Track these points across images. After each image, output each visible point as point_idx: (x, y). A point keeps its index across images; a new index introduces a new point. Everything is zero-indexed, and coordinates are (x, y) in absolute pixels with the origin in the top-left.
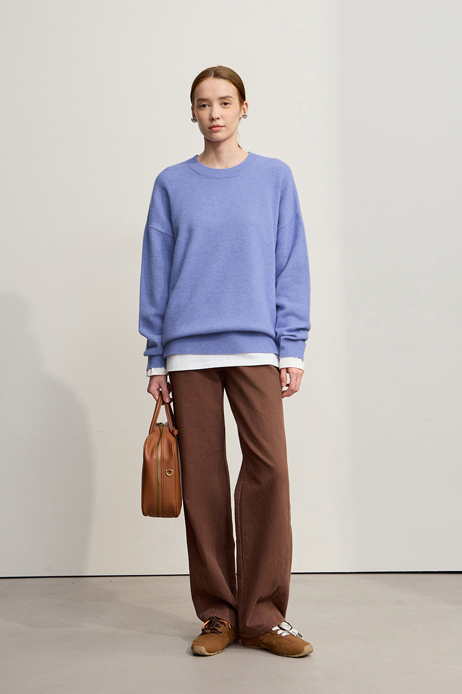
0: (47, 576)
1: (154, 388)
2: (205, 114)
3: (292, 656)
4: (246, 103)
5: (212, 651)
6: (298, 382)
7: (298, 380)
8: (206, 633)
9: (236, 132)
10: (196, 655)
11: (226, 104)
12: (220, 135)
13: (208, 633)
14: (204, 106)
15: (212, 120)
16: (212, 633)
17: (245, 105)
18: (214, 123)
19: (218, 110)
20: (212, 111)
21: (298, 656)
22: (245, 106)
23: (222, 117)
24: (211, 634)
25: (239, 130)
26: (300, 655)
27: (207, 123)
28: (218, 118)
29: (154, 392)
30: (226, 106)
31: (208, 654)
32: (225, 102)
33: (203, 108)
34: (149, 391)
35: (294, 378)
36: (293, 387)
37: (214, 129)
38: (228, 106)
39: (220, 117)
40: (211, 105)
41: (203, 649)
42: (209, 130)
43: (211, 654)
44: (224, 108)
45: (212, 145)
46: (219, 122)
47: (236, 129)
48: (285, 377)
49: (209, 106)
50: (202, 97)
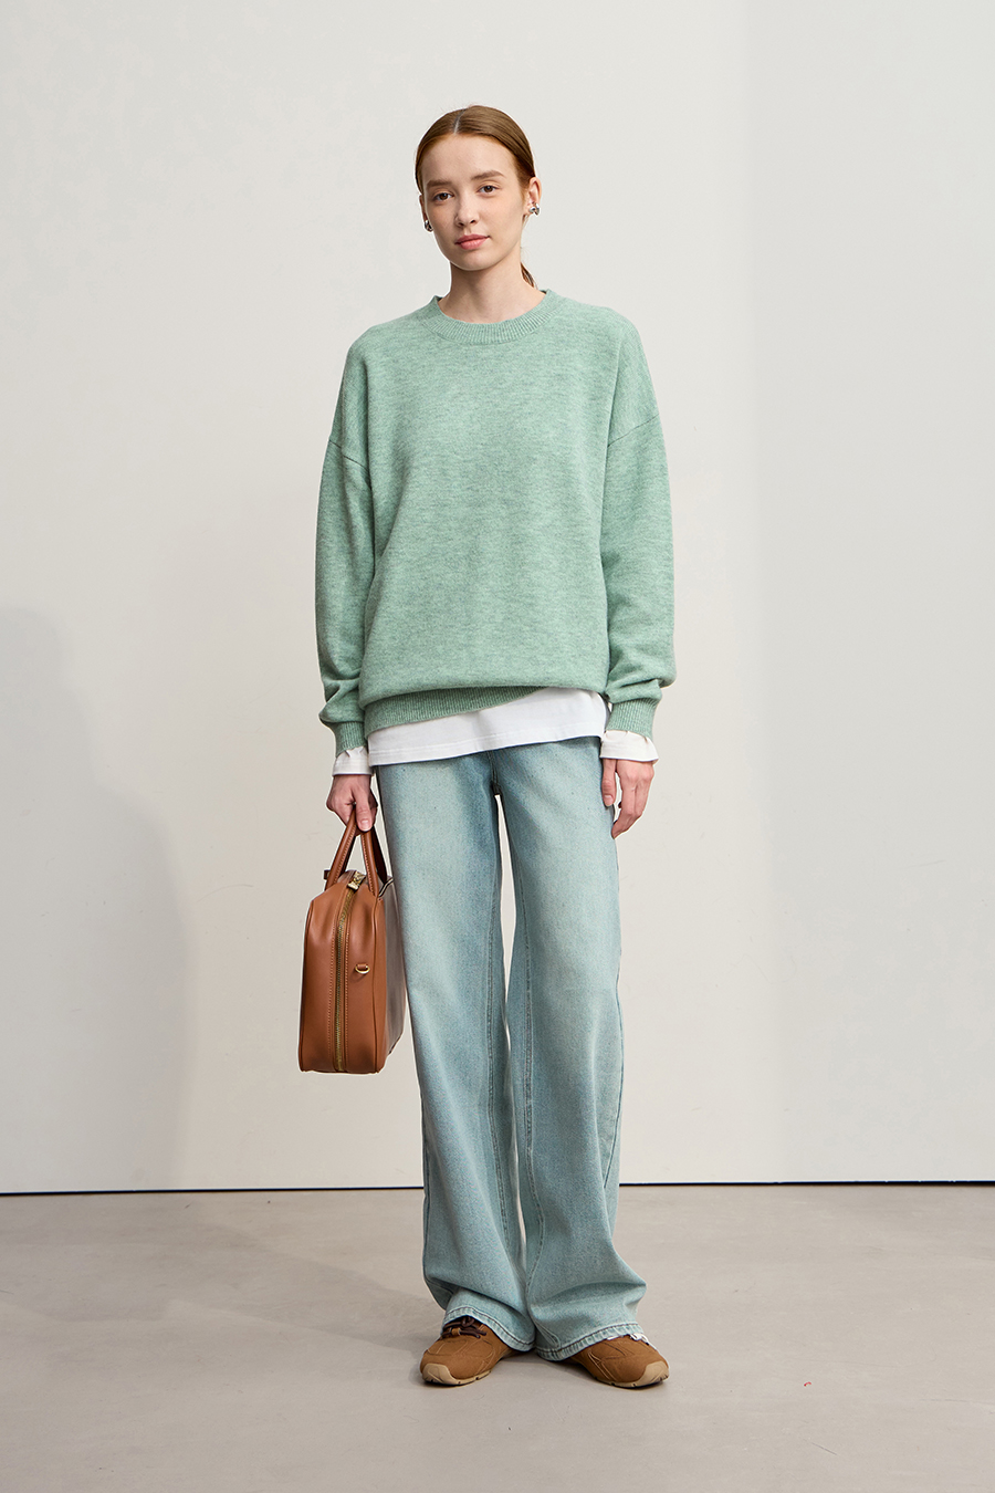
0: (134, 1189)
1: (343, 800)
2: (445, 212)
3: (621, 1385)
4: (536, 183)
5: (464, 1376)
6: (641, 797)
7: (640, 792)
8: (451, 1336)
9: (517, 247)
10: (431, 1383)
11: (489, 189)
12: (482, 257)
13: (456, 1335)
14: (443, 196)
15: (461, 226)
16: (465, 1334)
17: (535, 187)
18: (466, 233)
19: (471, 205)
20: (459, 207)
21: (632, 1385)
22: (533, 189)
23: (481, 216)
24: (463, 1337)
25: (523, 242)
26: (637, 1384)
27: (451, 232)
28: (473, 222)
29: (341, 807)
30: (491, 194)
31: (457, 1382)
32: (485, 185)
33: (439, 201)
34: (330, 806)
35: (630, 788)
36: (629, 808)
37: (468, 244)
38: (494, 192)
39: (476, 217)
40: (456, 194)
41: (444, 1372)
42: (457, 247)
43: (462, 1382)
44: (483, 197)
45: (467, 278)
46: (477, 230)
47: (518, 238)
48: (612, 784)
49: (453, 196)
50: (437, 178)
